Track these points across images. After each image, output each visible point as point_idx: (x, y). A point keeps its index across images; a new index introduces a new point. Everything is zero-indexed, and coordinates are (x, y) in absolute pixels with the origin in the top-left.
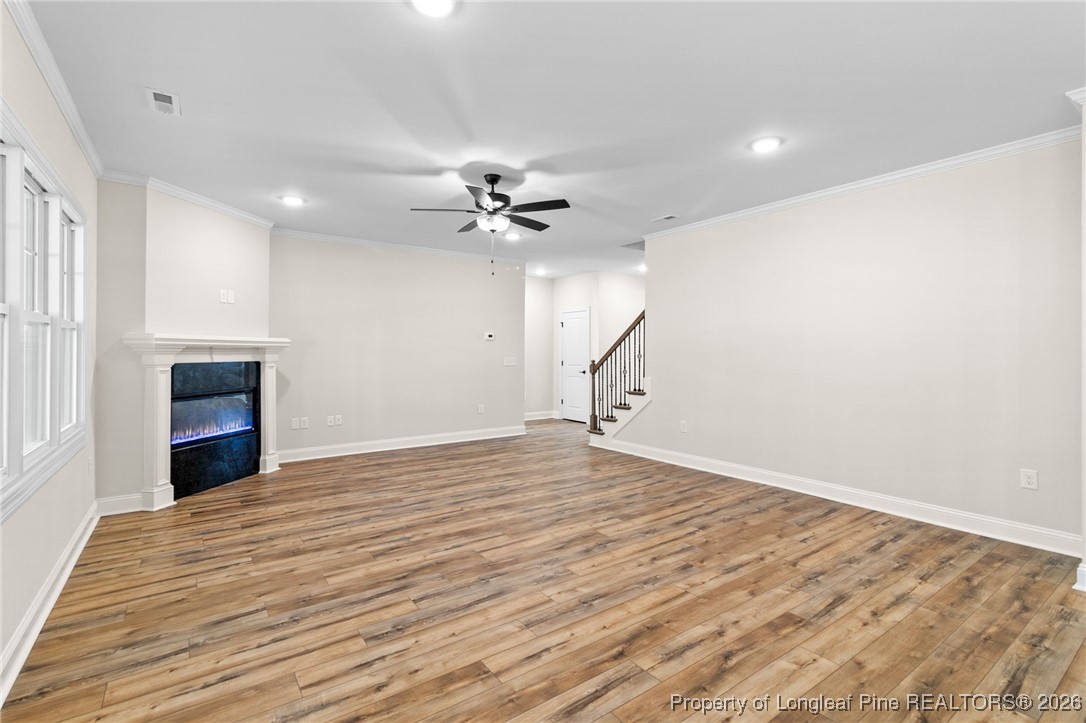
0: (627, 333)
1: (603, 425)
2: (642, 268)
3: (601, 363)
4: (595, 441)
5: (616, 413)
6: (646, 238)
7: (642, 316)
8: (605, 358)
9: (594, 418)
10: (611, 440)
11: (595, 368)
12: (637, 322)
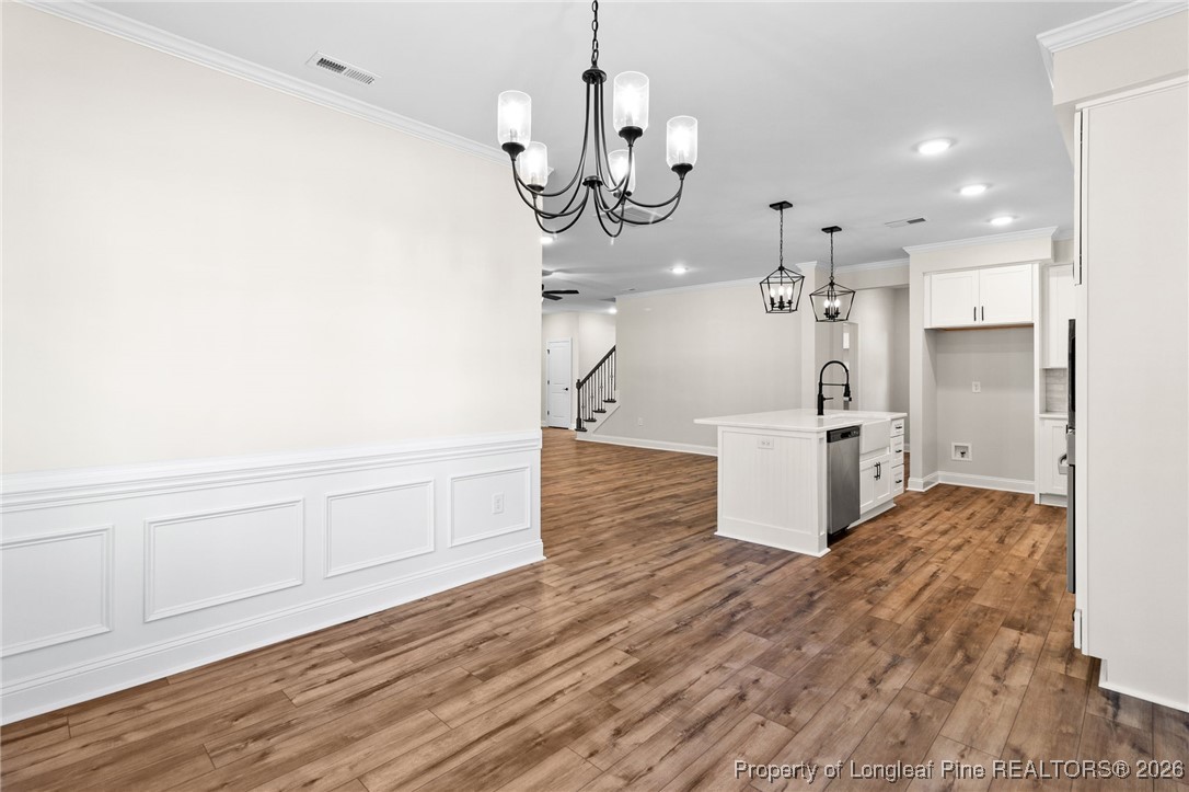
0: (603, 361)
1: (585, 425)
2: (613, 311)
3: (584, 381)
4: (581, 436)
5: (596, 416)
6: (617, 297)
7: (614, 349)
8: (587, 378)
9: (579, 421)
10: (592, 434)
11: (580, 385)
12: (610, 353)
